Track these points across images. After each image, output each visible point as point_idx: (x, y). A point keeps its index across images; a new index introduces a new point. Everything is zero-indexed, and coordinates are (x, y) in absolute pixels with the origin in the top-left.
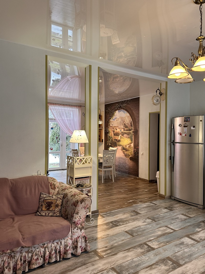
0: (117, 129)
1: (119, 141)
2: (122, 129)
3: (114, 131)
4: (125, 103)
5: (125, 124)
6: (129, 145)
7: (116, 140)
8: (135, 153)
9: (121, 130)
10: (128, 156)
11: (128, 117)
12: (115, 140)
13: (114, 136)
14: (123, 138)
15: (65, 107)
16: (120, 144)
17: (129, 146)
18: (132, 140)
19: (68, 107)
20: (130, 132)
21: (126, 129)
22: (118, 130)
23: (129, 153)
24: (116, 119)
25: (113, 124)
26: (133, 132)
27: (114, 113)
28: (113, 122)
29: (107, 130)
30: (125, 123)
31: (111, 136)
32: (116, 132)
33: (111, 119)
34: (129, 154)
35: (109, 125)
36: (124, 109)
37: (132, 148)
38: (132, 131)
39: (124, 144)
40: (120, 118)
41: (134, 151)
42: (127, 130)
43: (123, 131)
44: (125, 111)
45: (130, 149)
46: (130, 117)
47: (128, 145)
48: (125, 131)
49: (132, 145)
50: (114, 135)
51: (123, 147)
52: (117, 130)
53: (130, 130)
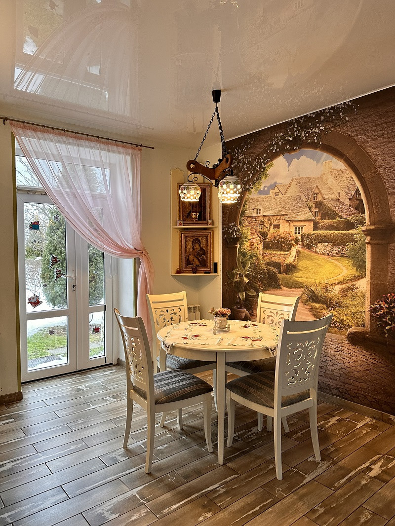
0: (277, 226)
1: (291, 268)
2: (302, 224)
3: (264, 235)
4: (320, 122)
5: (319, 205)
6: (343, 286)
7: (278, 265)
8: (380, 317)
9: (297, 230)
10: (340, 328)
11: (338, 174)
12: (268, 264)
13: (268, 252)
14: (311, 259)
15: (83, 142)
16: (297, 279)
17: (344, 291)
18: (361, 266)
19: (92, 144)
20: (351, 234)
21: (326, 222)
22: (285, 229)
23: (345, 318)
24: (276, 190)
25: (259, 207)
26: (368, 232)
27: (264, 169)
28: (257, 200)
29: (234, 230)
30: (319, 198)
31: (249, 253)
32: (276, 235)
33: (253, 190)
34: (342, 320)
35: (243, 213)
36: (314, 146)
37: (364, 296)
38: (364, 228)
39: (317, 282)
40: (294, 182)
41: (373, 310)
42: (330, 227)
43: (308, 229)
44: (318, 152)
45: (348, 301)
46: (350, 173)
47: (340, 283)
48: (319, 232)
49: (364, 285)
50: (266, 246)
51: (312, 291)
52: (281, 230)
53: (350, 225)
